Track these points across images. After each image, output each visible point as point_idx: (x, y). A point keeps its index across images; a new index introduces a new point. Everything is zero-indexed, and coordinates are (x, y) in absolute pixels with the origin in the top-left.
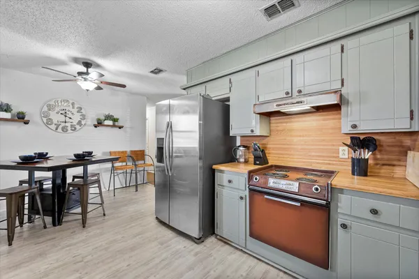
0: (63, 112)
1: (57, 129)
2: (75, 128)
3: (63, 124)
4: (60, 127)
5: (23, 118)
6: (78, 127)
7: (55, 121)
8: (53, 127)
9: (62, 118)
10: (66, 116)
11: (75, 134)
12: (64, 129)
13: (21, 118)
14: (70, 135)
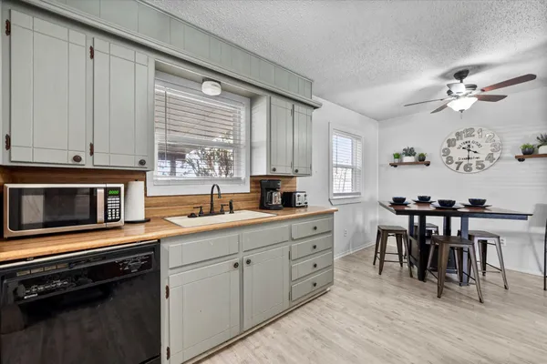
0: (466, 146)
1: (457, 169)
2: (483, 166)
3: (465, 162)
4: (462, 166)
5: (424, 160)
6: (487, 164)
7: (456, 160)
8: (454, 166)
9: (465, 154)
10: (469, 150)
11: (483, 174)
12: (468, 168)
13: (422, 160)
14: (476, 175)
